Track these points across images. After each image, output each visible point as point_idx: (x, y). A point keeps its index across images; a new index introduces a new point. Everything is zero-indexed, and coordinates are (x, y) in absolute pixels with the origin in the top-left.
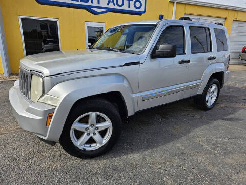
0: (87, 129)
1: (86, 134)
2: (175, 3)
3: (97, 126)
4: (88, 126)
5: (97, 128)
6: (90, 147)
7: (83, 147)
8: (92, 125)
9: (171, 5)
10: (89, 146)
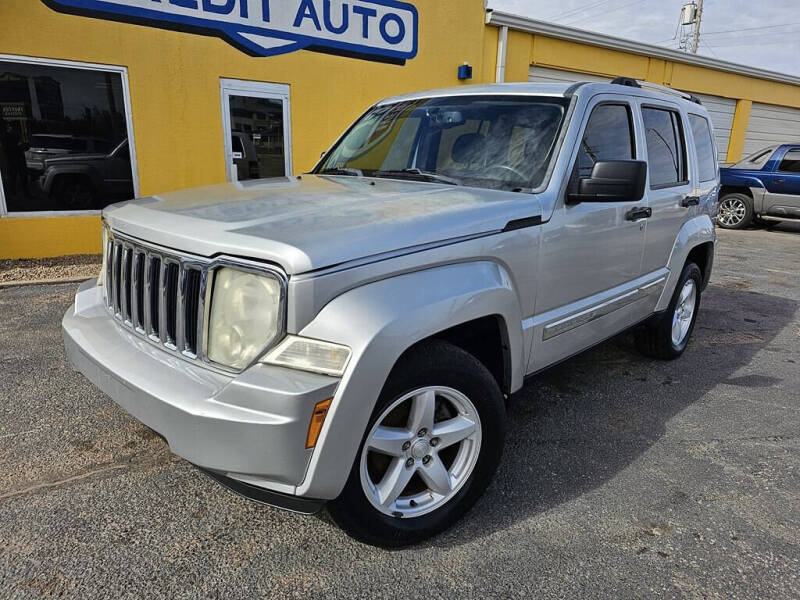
0: (406, 445)
1: (402, 462)
2: (505, 30)
3: (437, 432)
4: (411, 434)
5: (435, 441)
6: (413, 504)
7: (393, 508)
8: (422, 432)
9: (492, 34)
10: (407, 502)
